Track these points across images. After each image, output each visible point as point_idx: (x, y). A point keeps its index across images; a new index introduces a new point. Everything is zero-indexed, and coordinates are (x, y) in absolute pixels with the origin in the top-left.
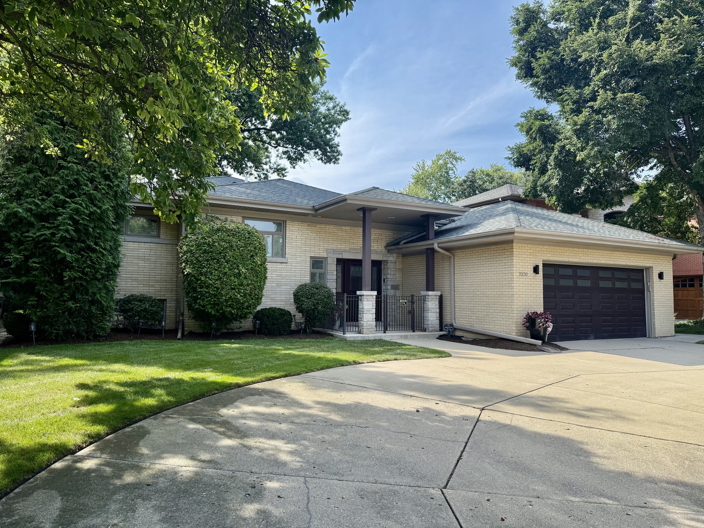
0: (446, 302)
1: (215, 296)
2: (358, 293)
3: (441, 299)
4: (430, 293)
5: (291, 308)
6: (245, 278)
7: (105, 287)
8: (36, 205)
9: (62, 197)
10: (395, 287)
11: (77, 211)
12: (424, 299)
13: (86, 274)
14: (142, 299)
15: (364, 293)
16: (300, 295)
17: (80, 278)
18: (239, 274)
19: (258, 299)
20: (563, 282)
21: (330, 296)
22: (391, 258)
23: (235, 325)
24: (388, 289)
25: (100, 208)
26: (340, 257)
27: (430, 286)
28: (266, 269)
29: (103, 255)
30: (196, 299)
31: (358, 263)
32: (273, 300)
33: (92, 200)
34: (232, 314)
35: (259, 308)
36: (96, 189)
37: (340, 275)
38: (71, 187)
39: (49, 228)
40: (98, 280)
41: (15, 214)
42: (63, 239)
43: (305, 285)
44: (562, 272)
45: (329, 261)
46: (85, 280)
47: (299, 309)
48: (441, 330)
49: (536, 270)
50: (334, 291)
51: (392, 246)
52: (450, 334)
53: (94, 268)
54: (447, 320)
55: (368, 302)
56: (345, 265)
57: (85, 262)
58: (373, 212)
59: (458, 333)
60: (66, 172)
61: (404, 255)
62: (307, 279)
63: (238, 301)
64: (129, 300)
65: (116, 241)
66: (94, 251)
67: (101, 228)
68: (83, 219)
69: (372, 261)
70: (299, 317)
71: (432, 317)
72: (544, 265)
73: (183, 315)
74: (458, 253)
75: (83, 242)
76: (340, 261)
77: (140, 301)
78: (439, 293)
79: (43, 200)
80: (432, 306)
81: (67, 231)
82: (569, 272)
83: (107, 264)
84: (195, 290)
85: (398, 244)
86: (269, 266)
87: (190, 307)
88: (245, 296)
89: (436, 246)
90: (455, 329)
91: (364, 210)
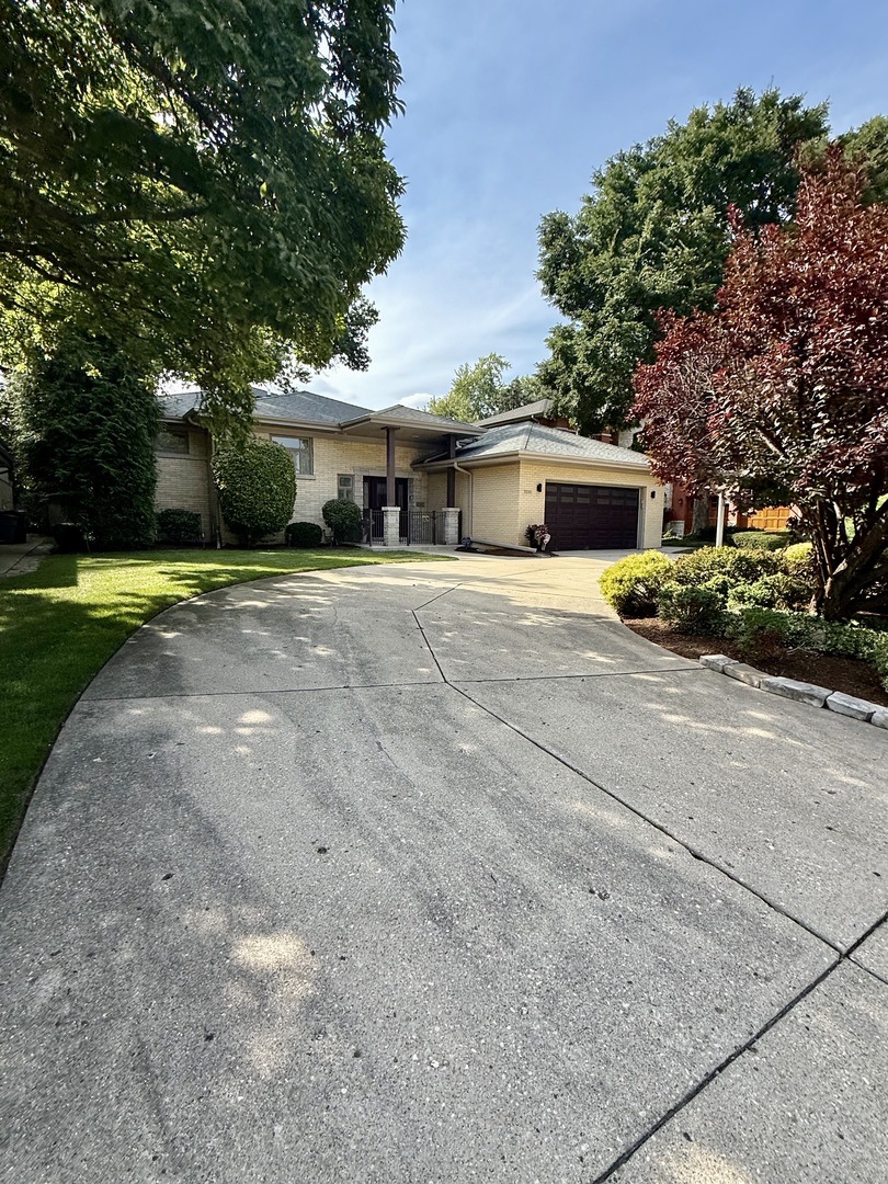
0: (465, 517)
1: (250, 510)
2: (383, 509)
3: (460, 514)
4: (450, 509)
5: (321, 524)
6: (277, 493)
7: (147, 499)
8: (74, 421)
9: (98, 415)
10: (419, 505)
11: (113, 427)
12: (444, 515)
13: (129, 488)
14: (180, 513)
15: (389, 508)
16: (329, 510)
17: (124, 492)
18: (271, 490)
19: (290, 514)
20: (565, 500)
21: (357, 511)
22: (417, 476)
23: (268, 537)
24: (413, 506)
25: (134, 425)
26: (367, 474)
27: (451, 504)
28: (295, 485)
29: (142, 470)
30: (232, 512)
31: (383, 480)
32: (303, 515)
33: (126, 417)
34: (266, 527)
35: (290, 522)
36: (129, 406)
37: (367, 492)
38: (105, 404)
39: (90, 445)
40: (140, 494)
41: (57, 430)
42: (104, 456)
43: (333, 501)
44: (564, 490)
45: (356, 478)
46: (129, 494)
47: (329, 524)
48: (460, 543)
49: (539, 488)
50: (362, 508)
51: (417, 464)
52: (467, 546)
53: (136, 483)
54: (465, 534)
55: (392, 516)
56: (370, 481)
57: (127, 477)
58: (396, 432)
59: (474, 546)
60: (99, 389)
61: (429, 473)
62: (335, 496)
63: (271, 515)
64: (168, 513)
65: (152, 457)
66: (134, 467)
67: (138, 445)
68: (121, 437)
69: (396, 479)
70: (328, 531)
71: (451, 531)
72: (547, 484)
73: (219, 528)
74: (475, 472)
75: (124, 458)
76: (366, 479)
77: (179, 515)
78: (458, 510)
79: (80, 417)
80: (452, 521)
81: (107, 448)
82: (571, 490)
83: (147, 479)
84: (231, 505)
85: (422, 462)
86: (298, 482)
87: (226, 520)
88: (277, 511)
89: (455, 465)
90: (472, 542)
91: (389, 430)
